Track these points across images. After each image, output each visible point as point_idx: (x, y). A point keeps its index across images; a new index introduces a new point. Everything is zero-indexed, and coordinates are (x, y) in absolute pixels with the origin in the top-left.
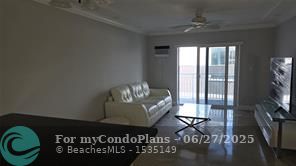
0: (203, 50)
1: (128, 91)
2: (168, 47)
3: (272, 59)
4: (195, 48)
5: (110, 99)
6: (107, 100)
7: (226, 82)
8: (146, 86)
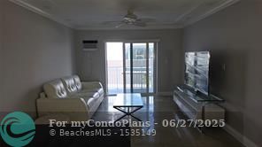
1: (62, 85)
2: (96, 42)
4: (121, 44)
5: (42, 95)
6: (39, 97)
8: (77, 80)
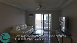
0: (42, 15)
2: (33, 14)
3: (60, 18)
4: (40, 15)
6: (11, 30)
7: (48, 24)
8: (26, 25)
